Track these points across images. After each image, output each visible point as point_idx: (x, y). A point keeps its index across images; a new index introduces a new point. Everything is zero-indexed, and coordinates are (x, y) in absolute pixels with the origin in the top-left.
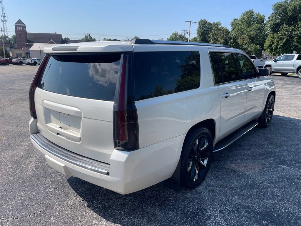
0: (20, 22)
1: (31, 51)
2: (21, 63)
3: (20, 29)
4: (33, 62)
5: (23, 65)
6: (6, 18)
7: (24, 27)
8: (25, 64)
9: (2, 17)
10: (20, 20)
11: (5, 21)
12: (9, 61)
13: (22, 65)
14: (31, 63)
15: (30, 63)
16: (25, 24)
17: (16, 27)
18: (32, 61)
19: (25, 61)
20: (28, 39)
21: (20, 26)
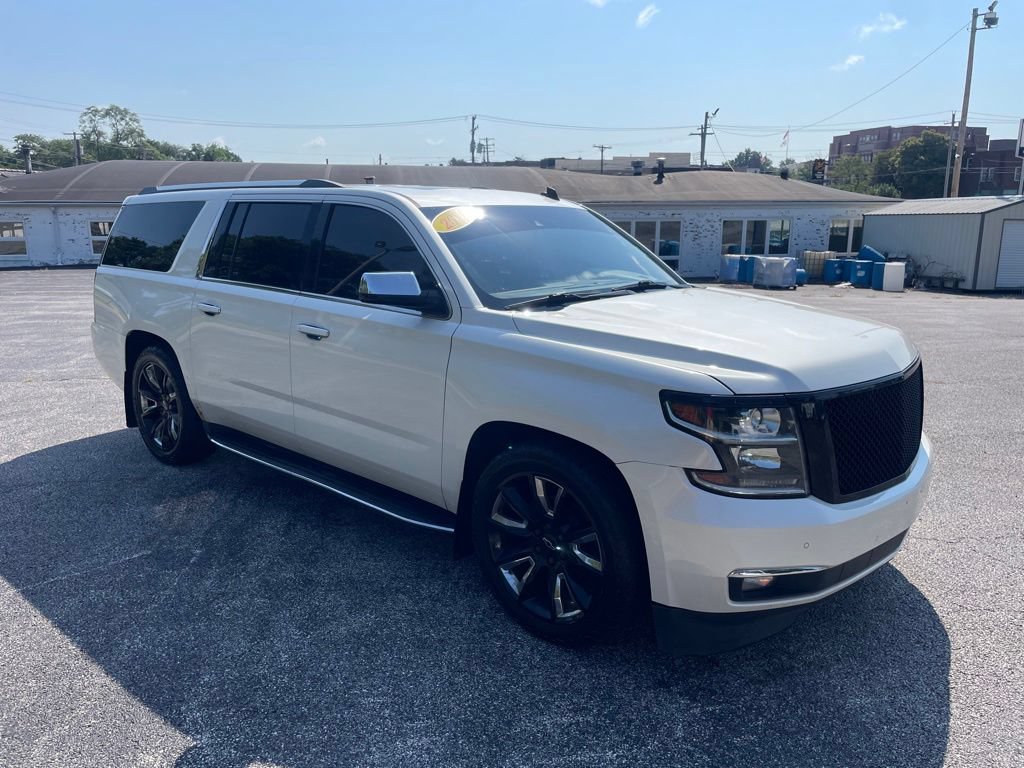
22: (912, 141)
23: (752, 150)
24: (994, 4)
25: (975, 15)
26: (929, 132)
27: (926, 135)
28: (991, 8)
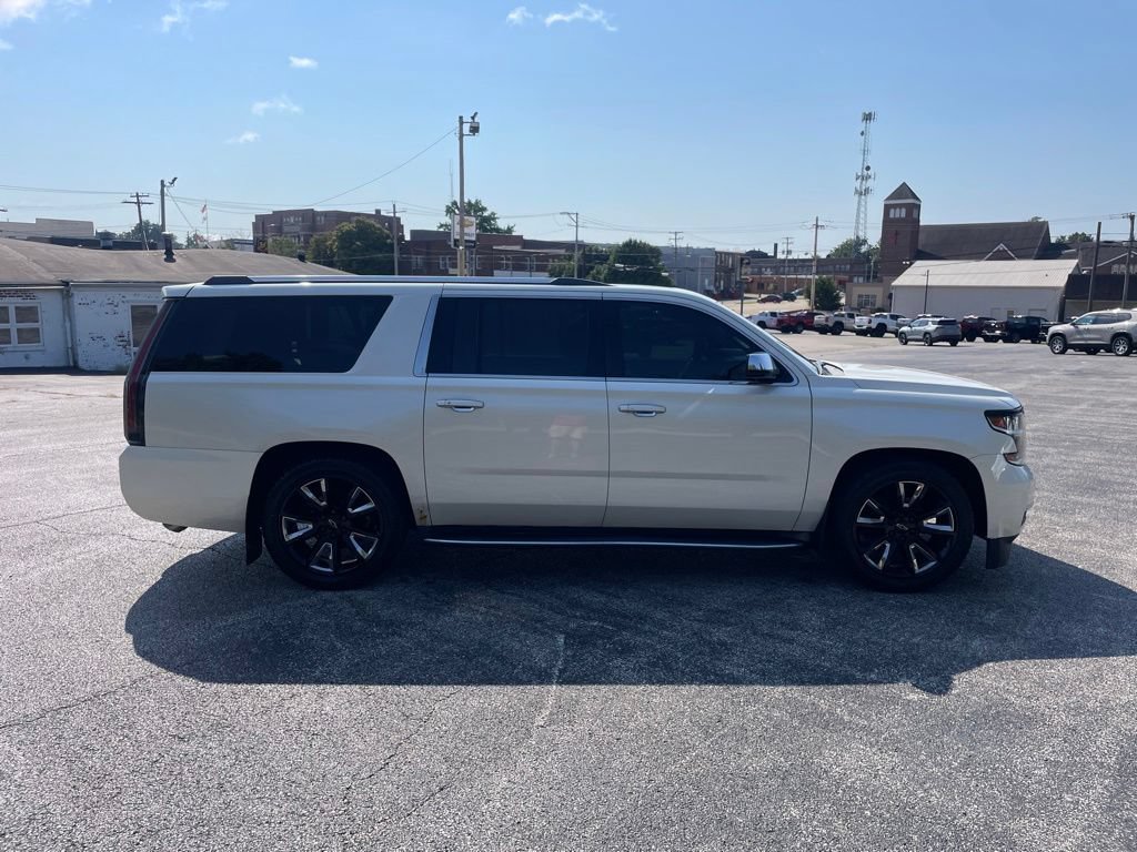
0: (904, 191)
1: (896, 287)
2: (837, 329)
3: (897, 216)
4: (874, 325)
5: (843, 333)
6: (870, 183)
7: (915, 208)
8: (852, 331)
9: (859, 181)
10: (904, 184)
11: (867, 191)
12: (805, 321)
13: (838, 334)
14: (869, 328)
15: (864, 327)
16: (918, 199)
17: (887, 208)
18: (870, 322)
19: (852, 321)
20: (920, 248)
21: (900, 206)
22: (347, 226)
23: (151, 223)
24: (476, 114)
25: (461, 123)
26: (361, 218)
27: (358, 221)
28: (473, 118)
